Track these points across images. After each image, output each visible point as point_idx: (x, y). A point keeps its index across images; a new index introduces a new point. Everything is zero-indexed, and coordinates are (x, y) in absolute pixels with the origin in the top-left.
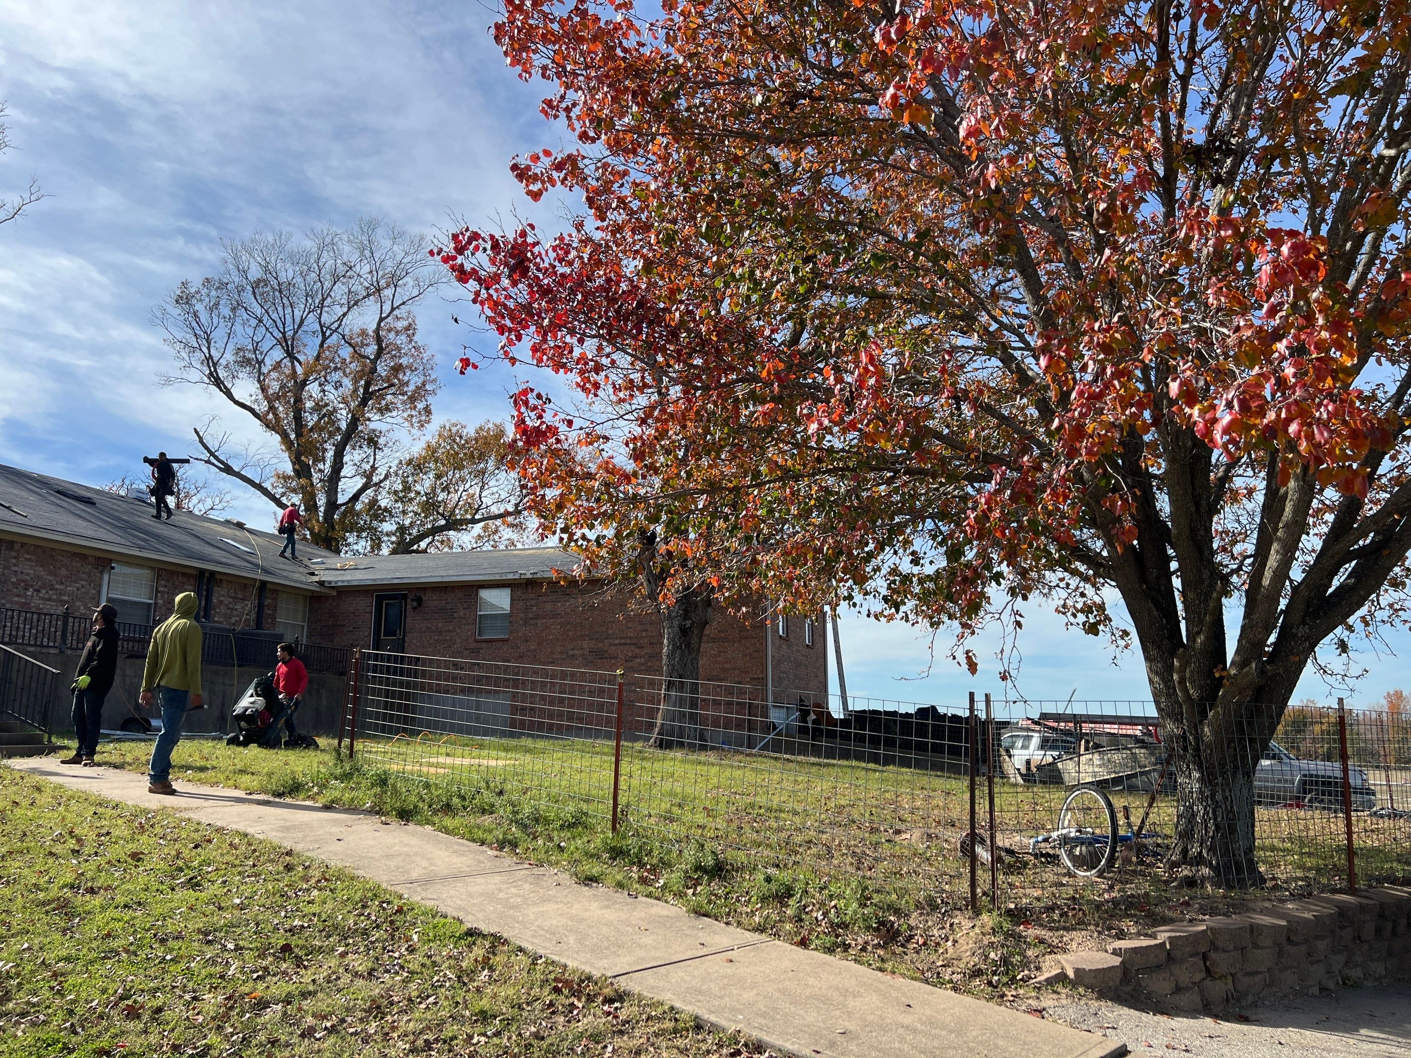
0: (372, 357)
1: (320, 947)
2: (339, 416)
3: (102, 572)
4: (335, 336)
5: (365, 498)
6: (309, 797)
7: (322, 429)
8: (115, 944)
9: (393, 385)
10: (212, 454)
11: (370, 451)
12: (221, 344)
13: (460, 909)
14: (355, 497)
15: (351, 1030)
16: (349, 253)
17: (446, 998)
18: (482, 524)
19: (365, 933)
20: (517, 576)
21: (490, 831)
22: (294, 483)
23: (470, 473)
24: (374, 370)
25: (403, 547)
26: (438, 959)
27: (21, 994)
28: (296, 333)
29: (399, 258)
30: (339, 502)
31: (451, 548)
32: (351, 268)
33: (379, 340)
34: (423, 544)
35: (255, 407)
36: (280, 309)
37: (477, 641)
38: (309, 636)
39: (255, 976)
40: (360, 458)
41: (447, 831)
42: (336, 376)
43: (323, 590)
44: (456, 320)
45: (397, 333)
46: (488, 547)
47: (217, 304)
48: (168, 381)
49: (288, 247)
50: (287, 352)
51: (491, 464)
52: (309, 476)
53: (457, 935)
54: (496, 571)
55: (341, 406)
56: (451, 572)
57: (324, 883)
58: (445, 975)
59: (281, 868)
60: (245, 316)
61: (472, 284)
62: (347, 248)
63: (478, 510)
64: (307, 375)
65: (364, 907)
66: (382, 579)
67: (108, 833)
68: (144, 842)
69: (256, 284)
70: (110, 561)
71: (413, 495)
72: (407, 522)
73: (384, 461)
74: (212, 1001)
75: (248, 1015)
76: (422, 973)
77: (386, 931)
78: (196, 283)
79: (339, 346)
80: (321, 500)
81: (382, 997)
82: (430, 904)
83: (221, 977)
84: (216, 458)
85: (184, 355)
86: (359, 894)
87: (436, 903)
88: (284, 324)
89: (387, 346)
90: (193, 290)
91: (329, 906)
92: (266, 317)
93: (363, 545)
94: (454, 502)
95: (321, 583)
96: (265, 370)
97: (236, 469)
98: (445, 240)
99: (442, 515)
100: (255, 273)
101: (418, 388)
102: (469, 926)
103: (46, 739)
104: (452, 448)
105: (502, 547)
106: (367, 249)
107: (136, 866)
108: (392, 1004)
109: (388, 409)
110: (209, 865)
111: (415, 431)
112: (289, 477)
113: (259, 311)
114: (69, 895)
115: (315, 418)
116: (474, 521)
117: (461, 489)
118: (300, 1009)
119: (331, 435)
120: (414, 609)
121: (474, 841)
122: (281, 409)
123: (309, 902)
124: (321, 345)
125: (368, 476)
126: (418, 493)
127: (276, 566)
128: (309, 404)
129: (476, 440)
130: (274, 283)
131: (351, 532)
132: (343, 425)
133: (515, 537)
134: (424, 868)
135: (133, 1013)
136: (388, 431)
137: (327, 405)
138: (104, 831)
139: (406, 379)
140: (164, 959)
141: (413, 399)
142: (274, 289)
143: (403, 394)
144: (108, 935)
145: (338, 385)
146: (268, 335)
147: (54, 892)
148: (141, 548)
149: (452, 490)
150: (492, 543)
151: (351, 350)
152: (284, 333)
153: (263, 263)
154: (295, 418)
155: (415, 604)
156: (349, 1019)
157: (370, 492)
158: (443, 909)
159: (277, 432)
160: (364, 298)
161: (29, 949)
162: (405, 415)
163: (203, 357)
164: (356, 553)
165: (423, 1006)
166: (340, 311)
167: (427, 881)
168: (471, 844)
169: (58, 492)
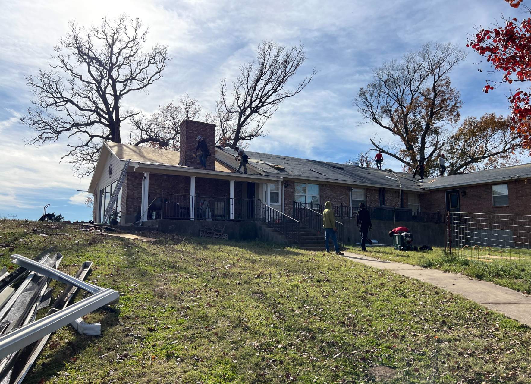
0: (433, 98)
1: (457, 324)
2: (422, 124)
3: (349, 191)
4: (417, 94)
5: (435, 155)
6: (436, 268)
7: (416, 130)
8: (383, 313)
9: (442, 107)
10: (377, 147)
11: (435, 136)
12: (376, 107)
13: (515, 316)
14: (431, 155)
15: (479, 356)
16: (419, 59)
17: (518, 351)
18: (488, 158)
19: (474, 320)
20: (510, 178)
21: (522, 286)
22: (407, 153)
23: (480, 137)
24: (434, 103)
25: (453, 172)
26: (511, 336)
27: (358, 325)
28: (402, 96)
29: (440, 56)
30: (425, 157)
31: (475, 170)
32: (420, 65)
33: (435, 91)
34: (462, 170)
35: (390, 127)
36: (395, 89)
37: (493, 208)
38: (421, 209)
39: (435, 330)
40: (432, 139)
41: (500, 285)
42: (419, 109)
43: (424, 191)
44: (481, 71)
45: (442, 86)
46: (492, 168)
47: (373, 93)
48: (360, 124)
49: (396, 65)
50: (399, 104)
51: (490, 132)
52: (413, 149)
53: (517, 326)
54: (499, 177)
55: (422, 120)
56: (478, 180)
57: (452, 300)
58: (515, 342)
59: (434, 293)
60: (383, 94)
61: (488, 53)
62: (418, 58)
63: (485, 153)
64: (408, 111)
65: (472, 311)
66: (448, 185)
67: (371, 277)
68: (383, 280)
69: (385, 82)
70: (351, 187)
71: (455, 150)
72: (454, 162)
73: (442, 139)
74: (422, 337)
75: (436, 344)
76: (504, 340)
77: (483, 321)
78: (365, 88)
79: (418, 97)
80: (418, 158)
81: (489, 346)
82: (501, 313)
83: (422, 329)
84: (379, 148)
85: (364, 114)
86: (468, 305)
87: (504, 313)
88: (397, 94)
89: (438, 92)
90: (364, 90)
91: (457, 309)
92: (390, 93)
93: (437, 173)
94: (474, 151)
95: (423, 189)
96: (392, 113)
97: (386, 151)
98: (472, 38)
99: (469, 157)
100: (385, 78)
101: (453, 106)
102: (522, 323)
103: (342, 246)
104: (471, 128)
105: (499, 167)
106: (426, 56)
107: (383, 288)
108: (494, 349)
109: (441, 118)
110: (407, 290)
111: (454, 124)
112: (405, 151)
113: (387, 91)
114: (365, 295)
115: (413, 126)
116: (484, 158)
117: (477, 145)
118: (455, 345)
119: (419, 132)
120: (463, 196)
121: (514, 289)
122: (399, 126)
123: (448, 306)
124: (412, 99)
125: (436, 145)
126: (457, 149)
127: (405, 184)
128: (409, 122)
129: (482, 123)
130: (392, 79)
131: (431, 168)
132: (424, 127)
133: (505, 162)
134: (494, 298)
135: (395, 336)
136: (442, 126)
137: (417, 121)
138: (369, 275)
139: (448, 104)
140: (401, 320)
141: (451, 111)
142: (392, 82)
143: (447, 110)
144: (380, 310)
145: (420, 112)
146: (392, 99)
147: (360, 294)
148: (360, 182)
149: (472, 145)
150: (494, 166)
151: (424, 97)
152: (398, 98)
153: (387, 73)
154: (405, 128)
155: (463, 194)
156: (477, 352)
157: (437, 152)
158: (507, 315)
159: (399, 135)
160: (427, 76)
161: (358, 311)
162: (449, 118)
163: (370, 113)
164: (434, 176)
165: (508, 352)
166: (417, 83)
167: (497, 304)
168: (513, 290)
169: (333, 167)
